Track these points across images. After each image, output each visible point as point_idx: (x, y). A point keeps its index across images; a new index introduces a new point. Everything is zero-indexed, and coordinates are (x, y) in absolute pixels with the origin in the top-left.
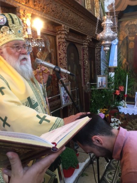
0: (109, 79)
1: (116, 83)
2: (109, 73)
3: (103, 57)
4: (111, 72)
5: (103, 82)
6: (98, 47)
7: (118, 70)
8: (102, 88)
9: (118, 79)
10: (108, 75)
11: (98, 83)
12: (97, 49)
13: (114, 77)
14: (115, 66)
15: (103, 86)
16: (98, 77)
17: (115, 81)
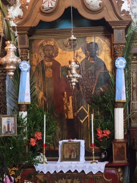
0: (19, 121)
1: (29, 128)
2: (18, 113)
3: (10, 88)
4: (21, 111)
5: (10, 125)
7: (31, 108)
8: (9, 135)
9: (33, 121)
10: (18, 115)
13: (26, 119)
14: (27, 101)
15: (10, 132)
16: (3, 118)
17: (28, 125)
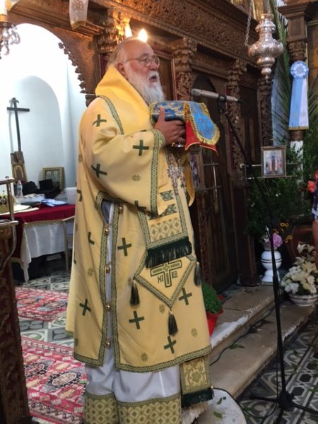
1: (306, 166)
3: (277, 109)
4: (294, 140)
6: (263, 88)
7: (310, 135)
8: (274, 175)
9: (312, 156)
11: (265, 166)
12: (261, 91)
13: (302, 152)
14: (303, 125)
15: (276, 172)
16: (264, 152)
17: (305, 162)
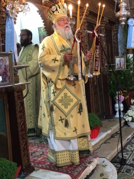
2: (127, 55)
3: (121, 39)
4: (129, 54)
5: (121, 63)
8: (120, 69)
10: (127, 57)
15: (121, 68)
16: (116, 58)
